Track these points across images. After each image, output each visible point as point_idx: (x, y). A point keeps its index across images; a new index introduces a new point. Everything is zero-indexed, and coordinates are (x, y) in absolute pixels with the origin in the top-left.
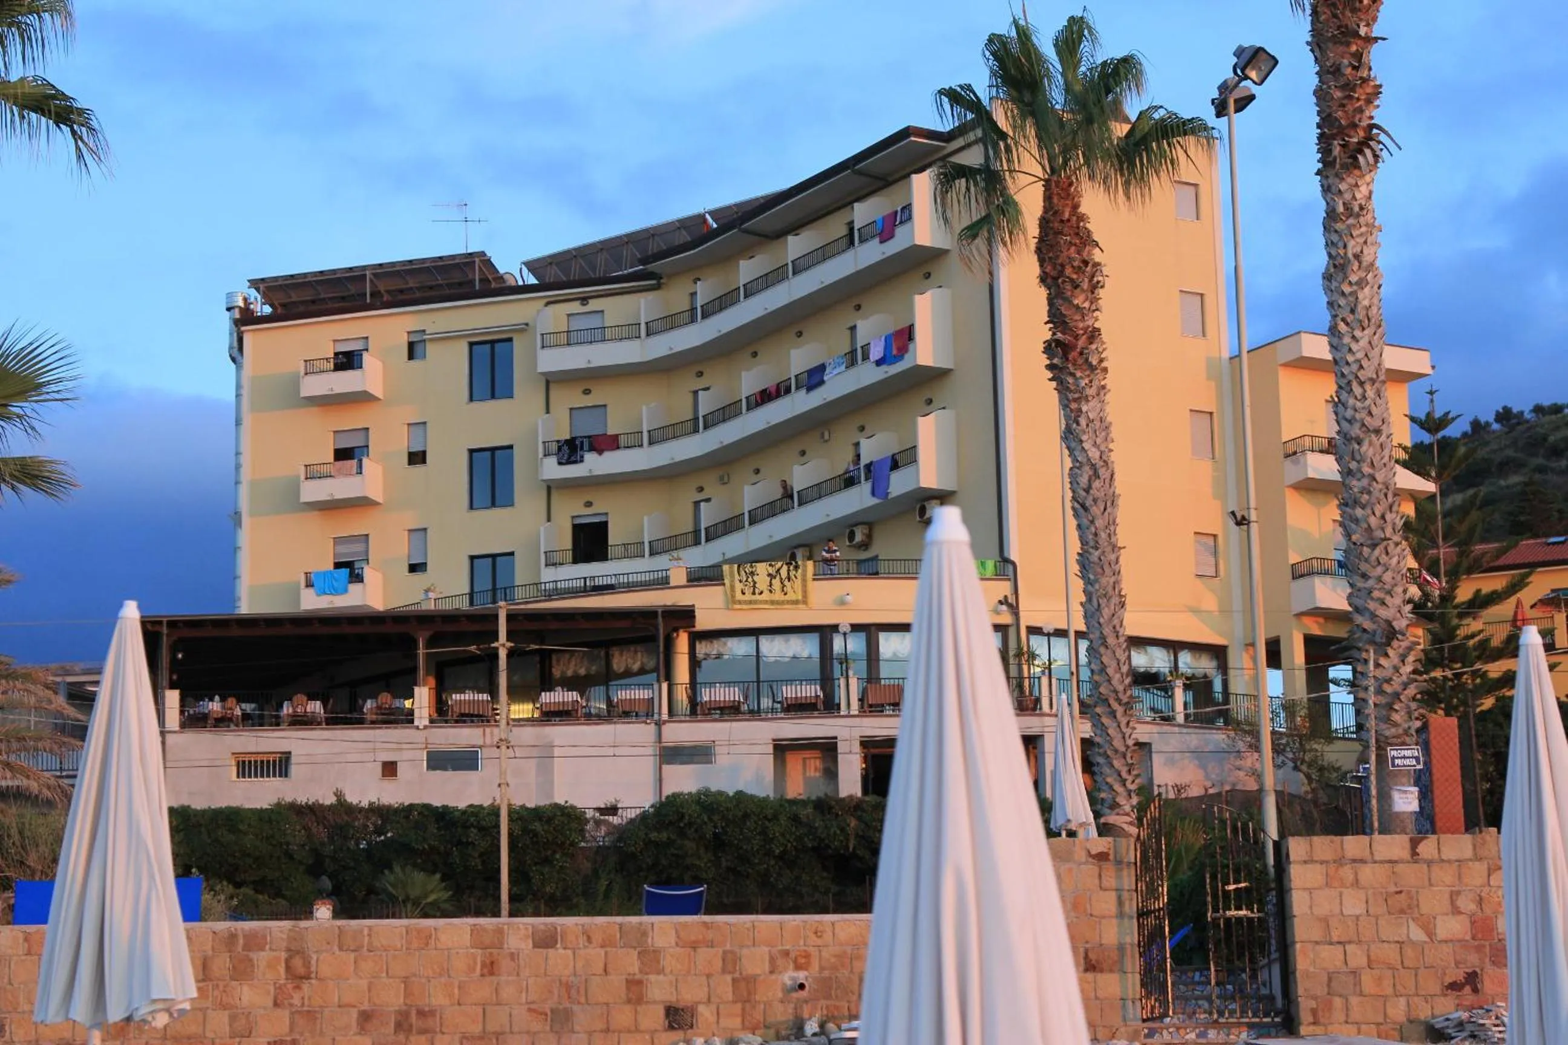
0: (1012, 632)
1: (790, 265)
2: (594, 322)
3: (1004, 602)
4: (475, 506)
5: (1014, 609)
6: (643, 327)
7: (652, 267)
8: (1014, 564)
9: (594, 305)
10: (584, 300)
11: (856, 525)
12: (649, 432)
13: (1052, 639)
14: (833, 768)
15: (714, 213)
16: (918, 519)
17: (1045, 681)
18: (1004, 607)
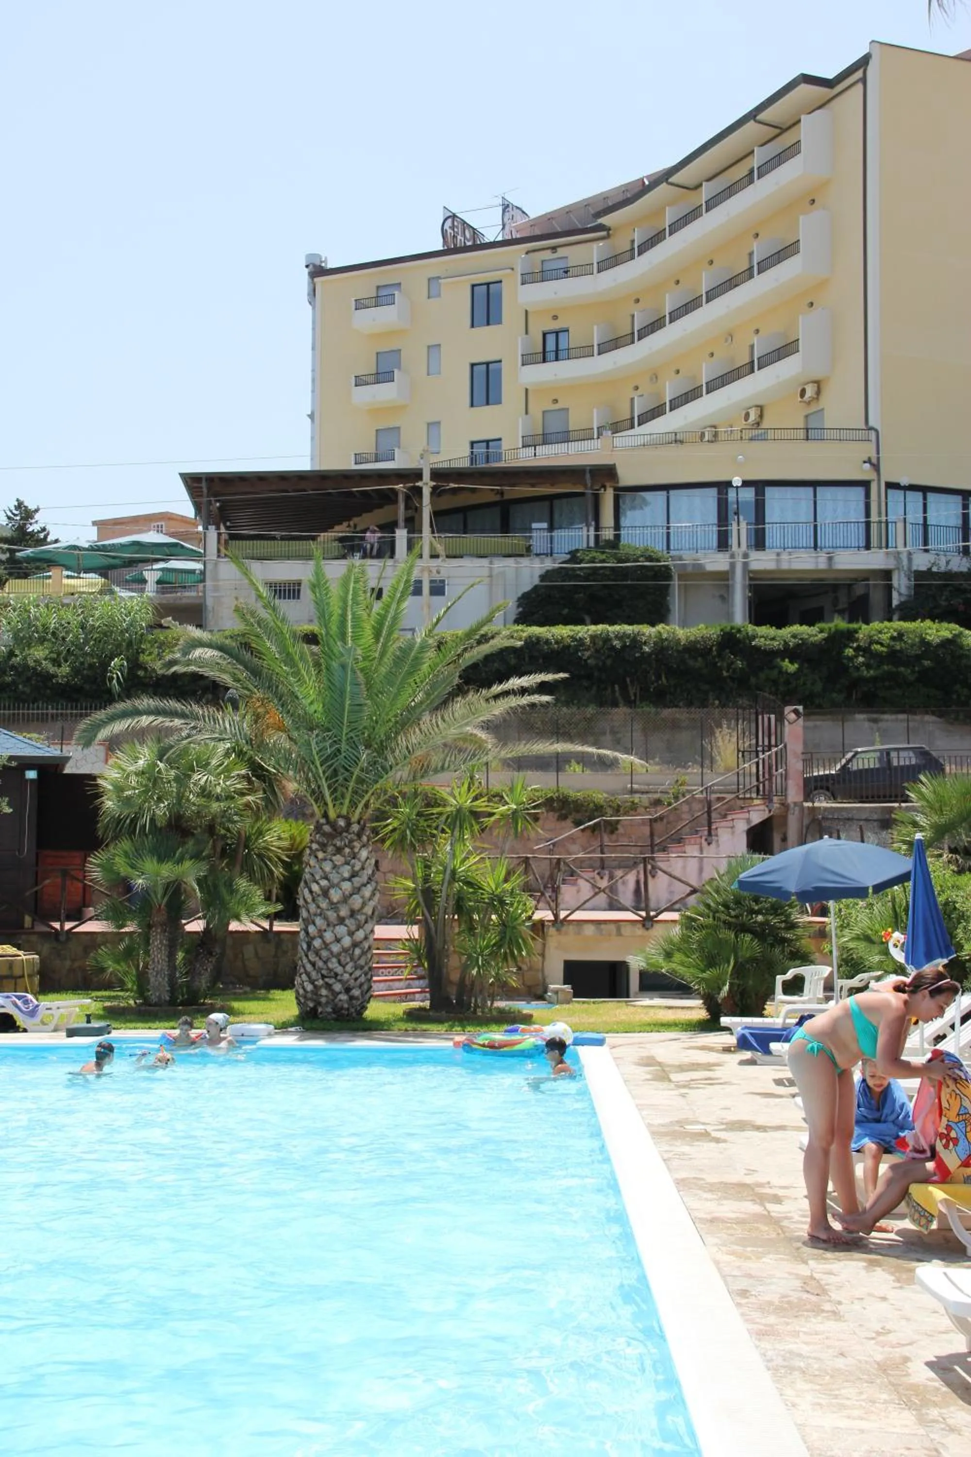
0: (874, 487)
1: (704, 204)
2: (561, 264)
3: (869, 461)
4: (475, 404)
5: (876, 467)
6: (595, 265)
7: (601, 221)
8: (877, 431)
9: (561, 252)
10: (554, 249)
11: (750, 408)
12: (599, 345)
13: (907, 492)
14: (726, 595)
15: (648, 177)
16: (800, 399)
17: (900, 526)
18: (867, 465)
